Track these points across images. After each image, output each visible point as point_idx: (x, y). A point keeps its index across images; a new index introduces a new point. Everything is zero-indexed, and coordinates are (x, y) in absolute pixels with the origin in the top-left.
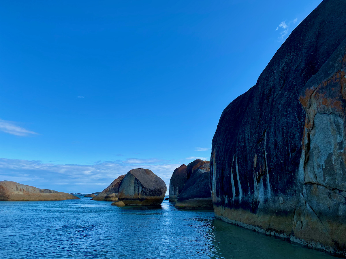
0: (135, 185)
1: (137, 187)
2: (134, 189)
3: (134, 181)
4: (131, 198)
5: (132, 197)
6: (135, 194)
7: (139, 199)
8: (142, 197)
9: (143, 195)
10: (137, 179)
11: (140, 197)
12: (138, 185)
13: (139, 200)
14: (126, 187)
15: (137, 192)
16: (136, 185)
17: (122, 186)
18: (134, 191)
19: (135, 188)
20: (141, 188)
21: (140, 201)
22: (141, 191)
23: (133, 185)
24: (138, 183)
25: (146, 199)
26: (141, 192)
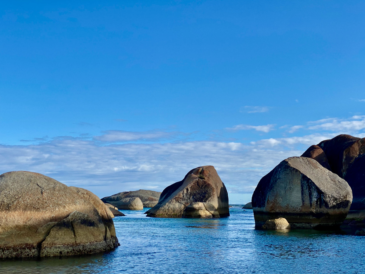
0: (302, 188)
1: (307, 192)
2: (300, 195)
3: (299, 182)
4: (294, 212)
5: (298, 211)
6: (303, 204)
7: (311, 213)
8: (319, 210)
9: (320, 207)
10: (306, 177)
11: (314, 211)
12: (310, 188)
13: (313, 216)
14: (283, 192)
15: (307, 202)
16: (305, 188)
17: (273, 191)
18: (300, 200)
19: (302, 194)
20: (315, 194)
21: (314, 218)
22: (316, 199)
23: (299, 188)
24: (308, 185)
25: (327, 214)
26: (317, 202)
